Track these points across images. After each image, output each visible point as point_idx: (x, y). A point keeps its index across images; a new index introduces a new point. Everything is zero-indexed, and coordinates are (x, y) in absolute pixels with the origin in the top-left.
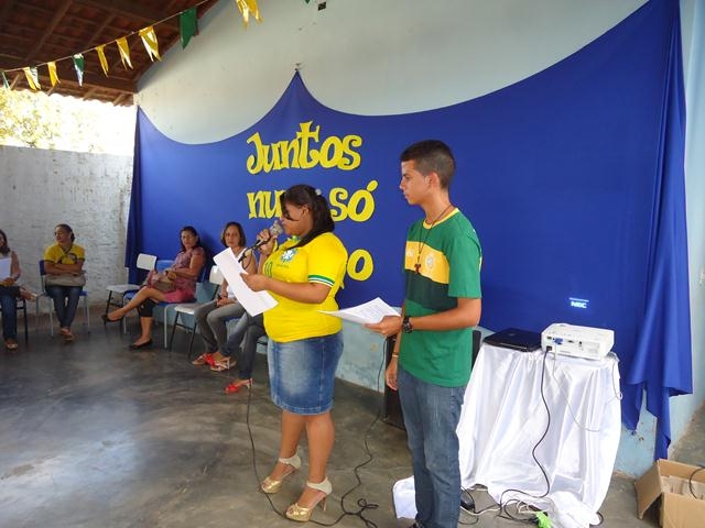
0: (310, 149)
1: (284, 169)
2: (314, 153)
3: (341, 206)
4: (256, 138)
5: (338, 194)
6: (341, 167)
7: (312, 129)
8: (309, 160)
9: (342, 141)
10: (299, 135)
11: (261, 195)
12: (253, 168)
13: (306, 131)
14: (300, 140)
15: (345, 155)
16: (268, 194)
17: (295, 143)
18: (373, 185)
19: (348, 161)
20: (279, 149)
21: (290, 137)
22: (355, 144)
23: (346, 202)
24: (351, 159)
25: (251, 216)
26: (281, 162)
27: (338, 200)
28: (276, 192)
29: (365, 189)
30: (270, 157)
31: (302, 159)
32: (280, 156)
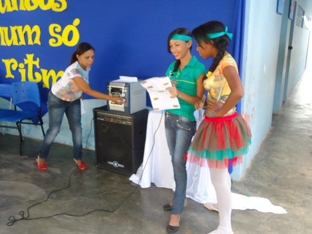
1: (15, 11)
3: (58, 36)
5: (54, 28)
6: (54, 9)
8: (32, 4)
15: (56, 1)
16: (6, 29)
18: (77, 22)
19: (58, 5)
23: (60, 33)
24: (61, 5)
26: (12, 6)
27: (55, 32)
28: (11, 27)
29: (72, 24)
30: (3, 2)
31: (26, 4)
32: (10, 1)
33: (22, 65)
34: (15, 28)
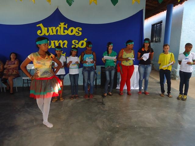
0: (64, 30)
1: (54, 35)
2: (66, 31)
3: (76, 44)
4: (41, 25)
5: (75, 42)
6: (76, 35)
7: (65, 24)
8: (64, 32)
9: (75, 29)
10: (60, 26)
12: (40, 34)
13: (62, 25)
14: (60, 27)
15: (76, 32)
17: (58, 28)
18: (86, 39)
19: (78, 34)
20: (52, 29)
21: (56, 26)
22: (79, 30)
23: (78, 44)
24: (79, 33)
26: (53, 33)
29: (84, 40)
30: (48, 31)
31: (61, 32)
32: (52, 31)
34: (54, 41)
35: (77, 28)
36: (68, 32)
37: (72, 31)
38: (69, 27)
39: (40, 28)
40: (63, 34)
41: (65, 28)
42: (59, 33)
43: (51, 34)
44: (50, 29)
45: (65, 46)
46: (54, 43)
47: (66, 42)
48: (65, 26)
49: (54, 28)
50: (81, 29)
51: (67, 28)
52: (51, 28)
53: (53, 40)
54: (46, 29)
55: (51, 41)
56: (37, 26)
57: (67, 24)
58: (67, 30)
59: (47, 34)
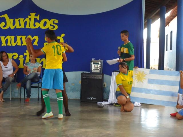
0: (35, 22)
1: (22, 28)
2: (37, 24)
4: (6, 16)
6: (50, 29)
7: (36, 15)
8: (35, 25)
9: (50, 21)
10: (29, 17)
11: (8, 37)
12: (4, 27)
13: (33, 16)
14: (30, 19)
15: (51, 25)
16: (13, 37)
17: (27, 20)
18: (63, 35)
20: (19, 21)
21: (25, 17)
22: (55, 22)
24: (54, 27)
25: (2, 45)
26: (20, 25)
29: (60, 36)
30: (14, 23)
31: (31, 25)
32: (20, 23)
33: (21, 56)
34: (20, 37)
35: (52, 20)
36: (40, 25)
37: (45, 24)
38: (41, 19)
39: (4, 20)
40: (32, 27)
41: (36, 20)
42: (28, 27)
43: (18, 27)
44: (17, 20)
45: (36, 43)
46: (21, 38)
47: (36, 38)
48: (36, 17)
49: (22, 20)
50: (57, 21)
51: (38, 19)
52: (19, 19)
53: (19, 35)
54: (12, 20)
55: (17, 36)
56: (1, 17)
57: (39, 15)
58: (39, 22)
59: (12, 27)
